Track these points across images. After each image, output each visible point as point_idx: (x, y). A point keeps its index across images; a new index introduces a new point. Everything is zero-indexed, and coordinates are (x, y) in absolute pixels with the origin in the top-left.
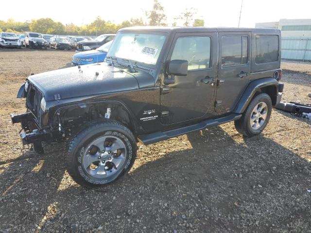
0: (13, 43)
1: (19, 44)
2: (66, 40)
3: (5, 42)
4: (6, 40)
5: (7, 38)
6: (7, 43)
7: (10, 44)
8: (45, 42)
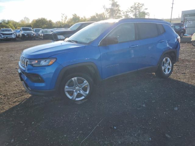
0: (9, 37)
1: (13, 36)
2: (50, 31)
3: (3, 36)
4: (3, 34)
5: (4, 33)
6: (4, 37)
7: (7, 37)
8: (34, 34)
